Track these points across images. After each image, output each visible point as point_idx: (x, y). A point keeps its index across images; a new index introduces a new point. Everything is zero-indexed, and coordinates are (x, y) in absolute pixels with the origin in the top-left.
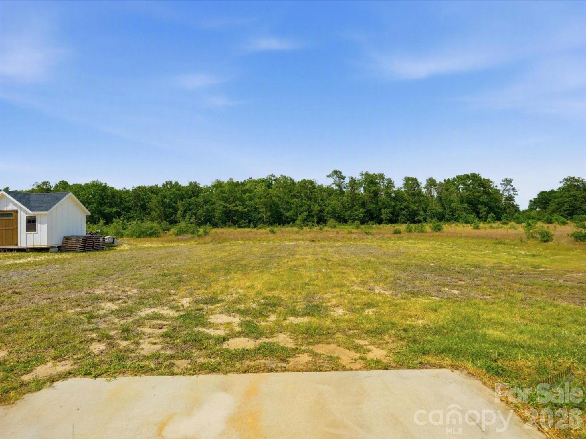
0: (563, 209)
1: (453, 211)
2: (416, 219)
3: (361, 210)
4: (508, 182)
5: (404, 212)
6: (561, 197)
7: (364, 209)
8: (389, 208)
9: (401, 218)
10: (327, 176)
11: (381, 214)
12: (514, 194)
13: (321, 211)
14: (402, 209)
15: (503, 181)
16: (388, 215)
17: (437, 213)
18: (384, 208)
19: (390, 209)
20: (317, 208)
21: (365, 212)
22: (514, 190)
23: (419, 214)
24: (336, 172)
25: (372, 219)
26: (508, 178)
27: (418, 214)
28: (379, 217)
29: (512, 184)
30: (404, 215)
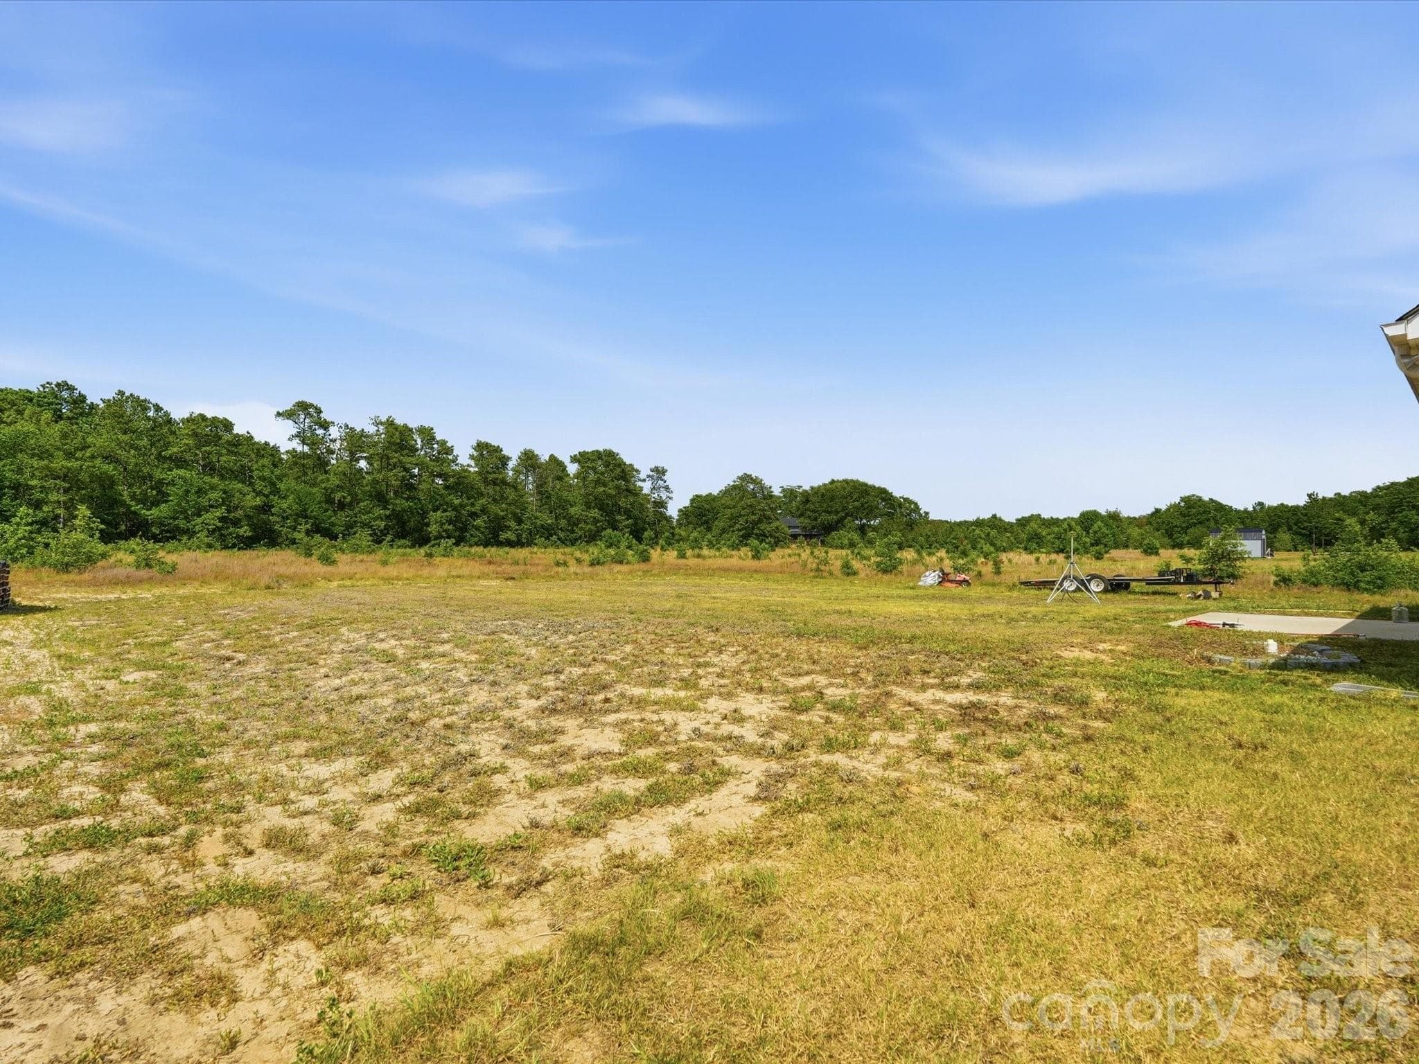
0: (737, 526)
1: (573, 523)
2: (504, 536)
3: (378, 511)
4: (659, 472)
5: (478, 522)
6: (734, 507)
7: (385, 508)
8: (445, 511)
9: (472, 535)
10: (279, 414)
11: (428, 525)
12: (668, 497)
13: (266, 508)
14: (474, 515)
15: (652, 470)
16: (446, 527)
17: (542, 526)
18: (435, 511)
19: (448, 514)
20: (252, 501)
21: (388, 517)
22: (667, 488)
23: (508, 528)
24: (303, 407)
25: (402, 535)
26: (660, 465)
27: (506, 526)
28: (421, 530)
29: (665, 478)
30: (477, 528)
